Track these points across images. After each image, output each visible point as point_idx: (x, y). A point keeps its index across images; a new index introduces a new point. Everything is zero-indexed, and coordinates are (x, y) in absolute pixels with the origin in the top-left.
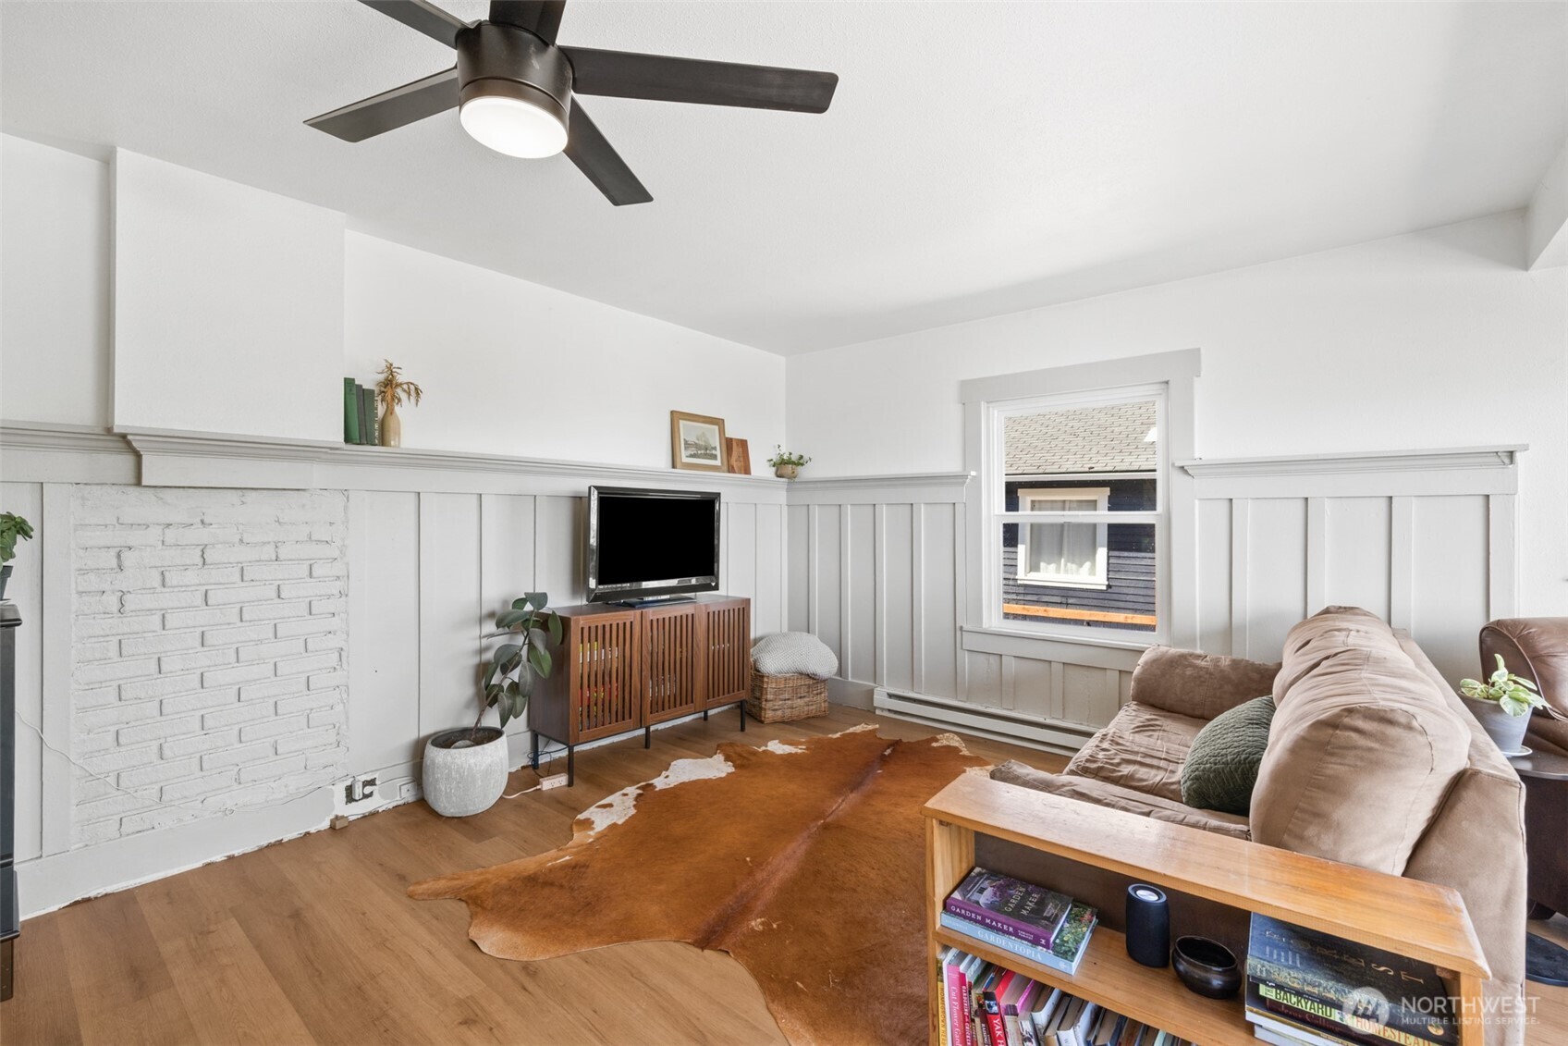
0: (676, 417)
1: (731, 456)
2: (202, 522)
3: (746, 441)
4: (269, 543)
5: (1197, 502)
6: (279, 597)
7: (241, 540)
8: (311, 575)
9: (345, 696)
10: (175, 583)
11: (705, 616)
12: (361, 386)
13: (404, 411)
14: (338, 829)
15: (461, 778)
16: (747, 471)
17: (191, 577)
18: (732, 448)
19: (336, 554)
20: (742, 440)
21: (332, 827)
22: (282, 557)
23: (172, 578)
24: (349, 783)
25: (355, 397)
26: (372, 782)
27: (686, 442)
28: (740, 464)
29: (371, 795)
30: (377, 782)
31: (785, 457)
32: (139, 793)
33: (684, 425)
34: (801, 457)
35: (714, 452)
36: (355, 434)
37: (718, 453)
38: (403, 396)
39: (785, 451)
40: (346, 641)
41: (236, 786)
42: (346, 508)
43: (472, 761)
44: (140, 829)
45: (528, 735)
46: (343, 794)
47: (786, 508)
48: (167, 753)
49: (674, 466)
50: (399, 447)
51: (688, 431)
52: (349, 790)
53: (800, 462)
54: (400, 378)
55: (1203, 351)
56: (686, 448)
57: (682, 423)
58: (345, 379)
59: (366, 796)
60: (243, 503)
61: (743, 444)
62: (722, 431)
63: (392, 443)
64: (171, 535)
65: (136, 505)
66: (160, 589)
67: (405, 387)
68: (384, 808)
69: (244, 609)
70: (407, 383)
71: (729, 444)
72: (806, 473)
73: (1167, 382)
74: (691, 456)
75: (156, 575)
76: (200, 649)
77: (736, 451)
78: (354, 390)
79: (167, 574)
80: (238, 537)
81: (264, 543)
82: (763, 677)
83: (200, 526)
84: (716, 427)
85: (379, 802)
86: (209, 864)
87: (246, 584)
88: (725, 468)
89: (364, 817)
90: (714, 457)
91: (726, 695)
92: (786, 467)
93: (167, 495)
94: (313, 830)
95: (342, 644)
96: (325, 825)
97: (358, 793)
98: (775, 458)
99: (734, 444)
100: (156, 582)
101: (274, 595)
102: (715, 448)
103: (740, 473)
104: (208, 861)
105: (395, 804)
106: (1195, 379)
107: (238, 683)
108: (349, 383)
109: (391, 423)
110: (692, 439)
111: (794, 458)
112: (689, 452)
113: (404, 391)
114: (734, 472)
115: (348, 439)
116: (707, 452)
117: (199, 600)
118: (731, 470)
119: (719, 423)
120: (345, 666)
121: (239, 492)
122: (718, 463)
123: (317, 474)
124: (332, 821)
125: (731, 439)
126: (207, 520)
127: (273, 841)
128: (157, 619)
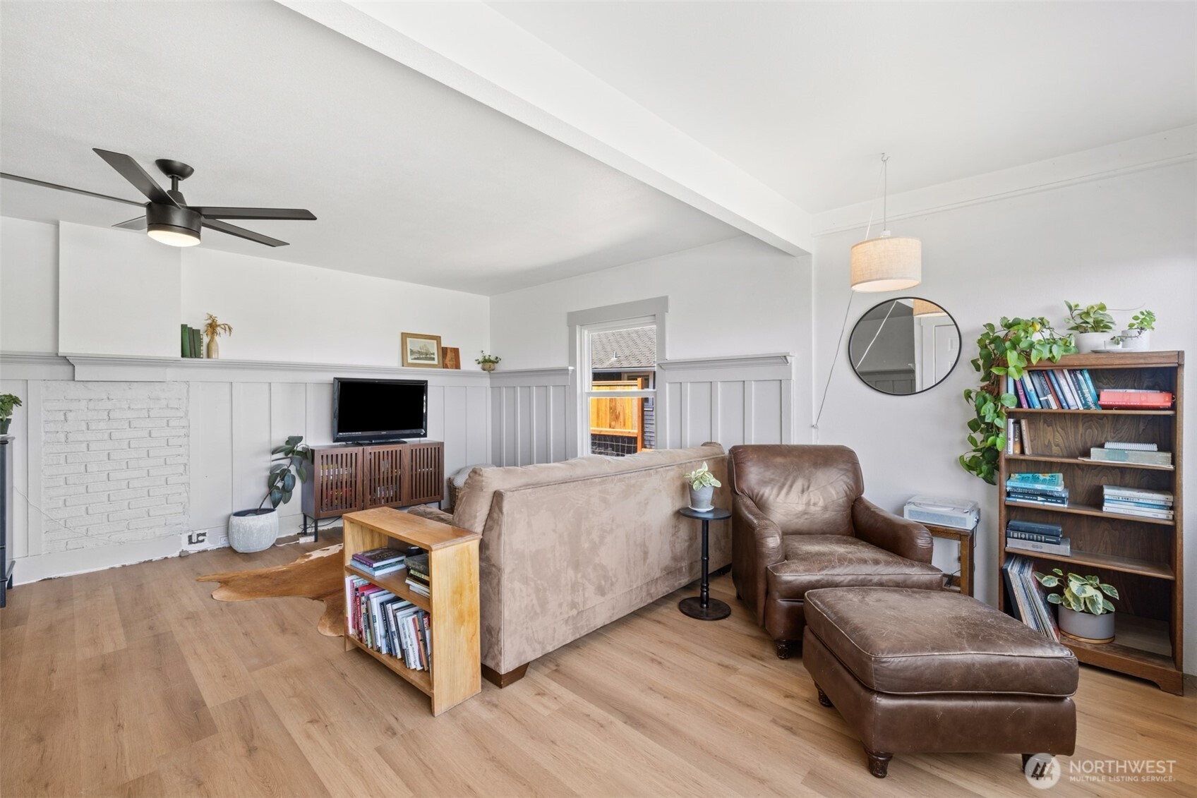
0: (405, 336)
1: (445, 358)
2: (108, 398)
3: (458, 349)
4: (144, 409)
5: (667, 385)
6: (150, 436)
7: (129, 408)
8: (168, 426)
9: (188, 489)
10: (94, 428)
11: (409, 452)
12: (191, 328)
13: (221, 339)
14: (183, 556)
15: (245, 532)
16: (457, 366)
17: (102, 425)
18: (446, 354)
19: (183, 414)
20: (454, 349)
21: (180, 556)
22: (151, 416)
23: (93, 426)
24: (190, 534)
25: (187, 334)
26: (204, 534)
27: (412, 351)
28: (452, 363)
29: (203, 541)
30: (207, 535)
31: (487, 358)
32: (76, 531)
33: (410, 341)
34: (497, 358)
35: (432, 356)
36: (188, 351)
37: (436, 357)
38: (222, 331)
39: (487, 354)
40: (188, 460)
41: (126, 531)
42: (188, 391)
43: (251, 523)
44: (75, 547)
45: (302, 516)
46: (187, 539)
47: (490, 389)
48: (90, 511)
49: (403, 366)
50: (218, 359)
51: (411, 344)
52: (190, 537)
53: (496, 361)
54: (218, 323)
55: (669, 297)
56: (411, 354)
57: (408, 340)
58: (182, 325)
59: (198, 542)
60: (130, 389)
61: (456, 351)
62: (439, 343)
63: (214, 356)
64: (92, 405)
65: (74, 390)
66: (86, 431)
67: (223, 326)
68: (211, 549)
69: (131, 442)
70: (223, 324)
71: (444, 352)
72: (501, 367)
73: (654, 315)
74: (415, 359)
75: (84, 424)
76: (107, 461)
77: (449, 355)
78: (187, 330)
79: (89, 424)
80: (127, 406)
81: (141, 409)
82: (456, 488)
83: (107, 400)
84: (435, 342)
85: (207, 545)
86: (112, 568)
87: (131, 429)
88: (441, 365)
89: (199, 552)
90: (433, 359)
91: (426, 498)
92: (488, 364)
93: (90, 385)
94: (169, 556)
95: (186, 462)
96: (177, 554)
97: (194, 539)
98: (481, 359)
99: (449, 351)
100: (84, 428)
101: (147, 435)
102: (434, 354)
103: (452, 368)
104: (112, 566)
105: (217, 547)
106: (666, 313)
107: (127, 479)
108: (184, 327)
109: (213, 347)
110: (416, 349)
111: (493, 358)
112: (413, 357)
113: (222, 328)
114: (448, 368)
115: (183, 355)
116: (428, 356)
117: (106, 436)
118: (445, 366)
119: (438, 339)
120: (188, 473)
121: (128, 383)
122: (436, 362)
123: (169, 374)
124: (180, 553)
125: (446, 348)
126: (110, 397)
127: (147, 560)
128: (84, 445)
